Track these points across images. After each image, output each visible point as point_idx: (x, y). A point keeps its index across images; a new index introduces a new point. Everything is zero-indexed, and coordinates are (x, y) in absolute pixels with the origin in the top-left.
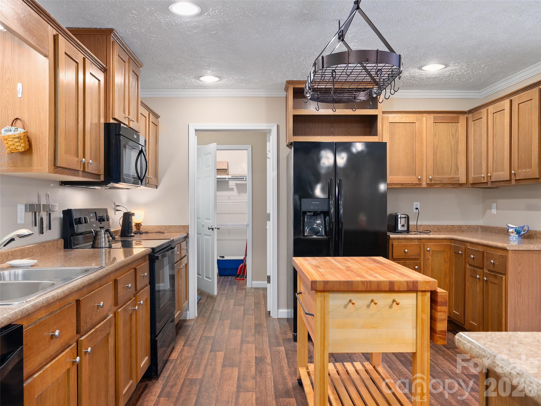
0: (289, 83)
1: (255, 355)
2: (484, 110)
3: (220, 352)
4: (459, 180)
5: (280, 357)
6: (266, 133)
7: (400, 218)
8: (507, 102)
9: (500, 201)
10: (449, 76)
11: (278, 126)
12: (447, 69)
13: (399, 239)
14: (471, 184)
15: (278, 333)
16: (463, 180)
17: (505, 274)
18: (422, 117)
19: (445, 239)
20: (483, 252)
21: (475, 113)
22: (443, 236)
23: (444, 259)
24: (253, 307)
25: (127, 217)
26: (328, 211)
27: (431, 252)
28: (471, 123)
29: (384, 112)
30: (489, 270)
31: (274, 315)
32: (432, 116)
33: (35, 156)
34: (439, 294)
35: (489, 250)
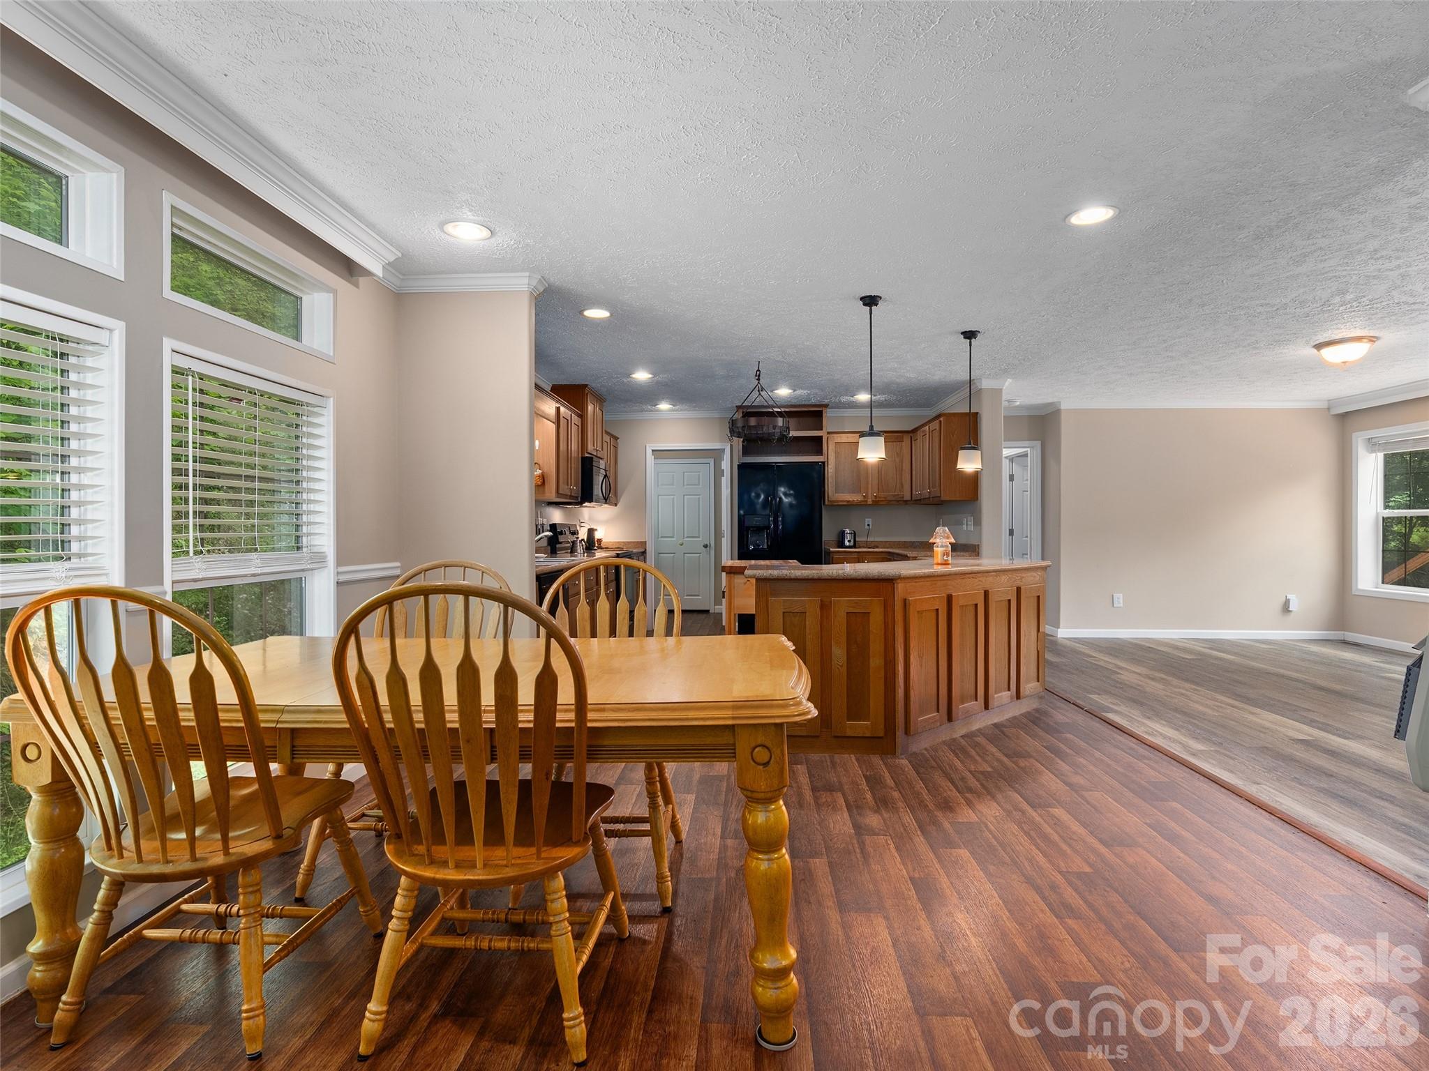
4: (903, 497)
6: (720, 453)
7: (847, 534)
11: (731, 446)
14: (916, 500)
16: (907, 497)
19: (882, 552)
21: (916, 433)
25: (591, 532)
28: (913, 442)
29: (829, 433)
33: (546, 487)
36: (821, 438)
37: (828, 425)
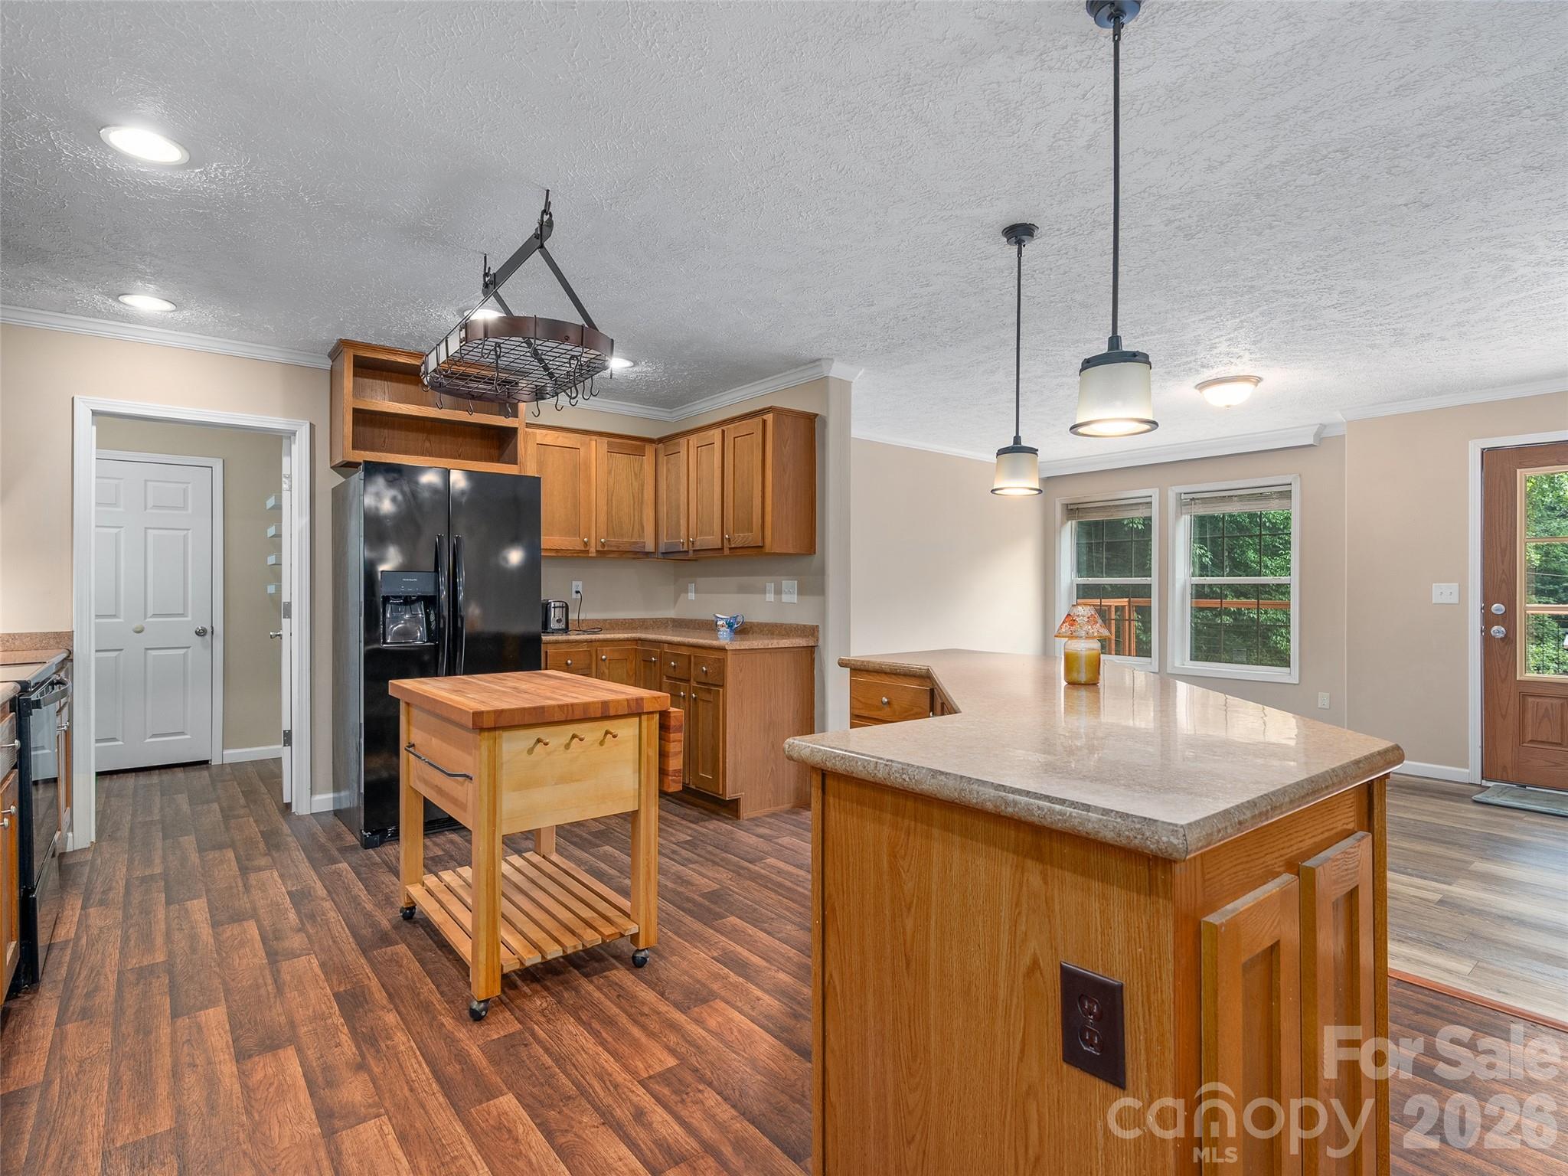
0: (344, 344)
1: (286, 888)
2: (683, 441)
3: (195, 901)
4: (644, 547)
5: (344, 883)
6: (280, 438)
7: (554, 608)
8: (716, 433)
9: (701, 581)
10: (635, 380)
11: (312, 427)
12: (635, 369)
13: (557, 642)
14: (663, 553)
15: (323, 840)
16: (650, 547)
17: (722, 686)
18: (591, 440)
20: (690, 656)
21: (668, 443)
22: (626, 636)
23: (627, 672)
24: (242, 801)
26: (435, 597)
27: (607, 661)
28: (662, 459)
29: (528, 425)
30: (698, 683)
31: (301, 808)
32: (605, 440)
34: (672, 715)
35: (699, 653)
37: (526, 410)
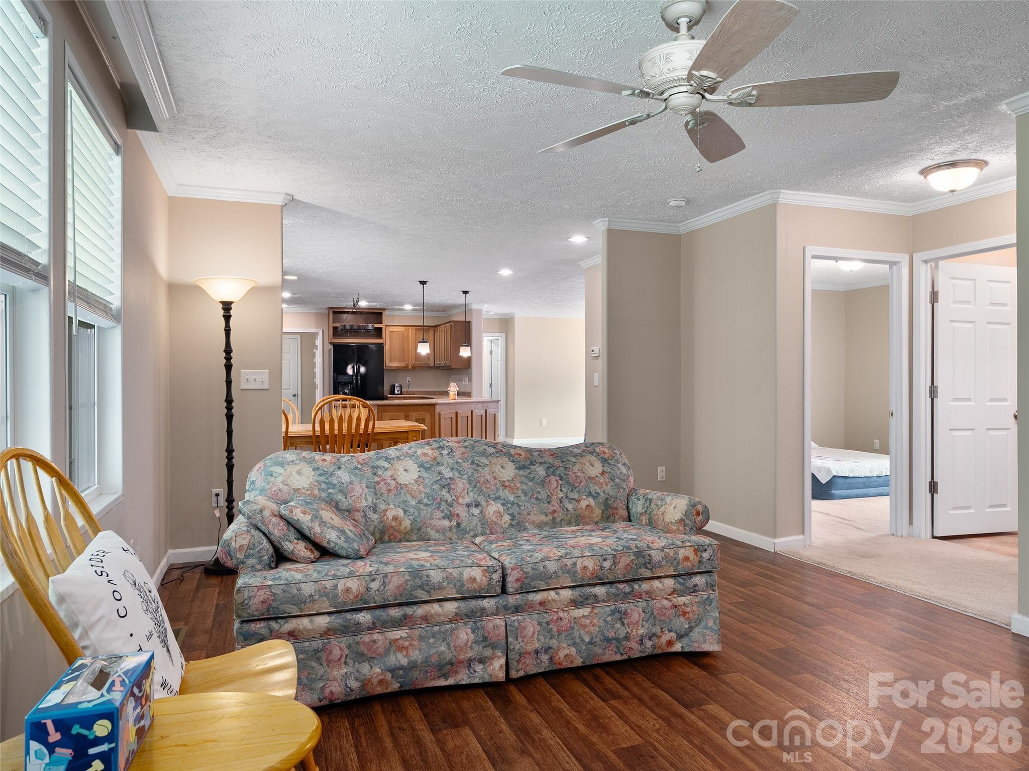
0: (330, 308)
4: (429, 365)
7: (397, 386)
11: (323, 332)
14: (437, 367)
16: (432, 365)
18: (409, 328)
29: (386, 326)
36: (381, 329)
37: (386, 320)
